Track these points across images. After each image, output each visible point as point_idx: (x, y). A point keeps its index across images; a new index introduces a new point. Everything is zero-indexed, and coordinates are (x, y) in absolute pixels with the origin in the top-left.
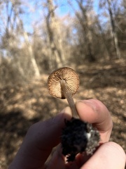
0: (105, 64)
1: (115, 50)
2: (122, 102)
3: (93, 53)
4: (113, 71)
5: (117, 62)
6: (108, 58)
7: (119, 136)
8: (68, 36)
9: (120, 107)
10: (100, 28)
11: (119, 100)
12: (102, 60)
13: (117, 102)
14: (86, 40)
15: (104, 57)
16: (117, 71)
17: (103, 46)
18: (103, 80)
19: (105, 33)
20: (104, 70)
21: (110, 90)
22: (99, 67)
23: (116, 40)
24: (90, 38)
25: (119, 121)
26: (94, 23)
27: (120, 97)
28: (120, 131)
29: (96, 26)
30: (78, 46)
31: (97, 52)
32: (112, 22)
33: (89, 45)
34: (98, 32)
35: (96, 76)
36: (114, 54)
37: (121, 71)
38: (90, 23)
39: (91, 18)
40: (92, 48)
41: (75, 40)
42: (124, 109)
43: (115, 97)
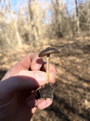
0: (69, 39)
1: (77, 30)
2: (79, 67)
3: (61, 31)
4: (75, 45)
5: (78, 39)
6: (71, 35)
7: (76, 90)
8: (44, 17)
9: (77, 70)
10: (68, 13)
11: (77, 65)
12: (67, 37)
13: (76, 67)
14: (57, 21)
15: (69, 35)
16: (77, 45)
17: (68, 26)
18: (67, 51)
19: (71, 17)
20: (69, 44)
21: (71, 58)
22: (65, 42)
23: (78, 23)
24: (60, 20)
25: (76, 80)
26: (63, 9)
27: (78, 64)
28: (76, 87)
29: (65, 11)
30: (51, 25)
31: (64, 30)
32: (77, 9)
33: (59, 25)
34: (66, 15)
35: (62, 48)
36: (76, 33)
37: (80, 46)
38: (60, 9)
39: (62, 4)
40: (61, 27)
41: (49, 20)
42: (80, 72)
43: (75, 63)
